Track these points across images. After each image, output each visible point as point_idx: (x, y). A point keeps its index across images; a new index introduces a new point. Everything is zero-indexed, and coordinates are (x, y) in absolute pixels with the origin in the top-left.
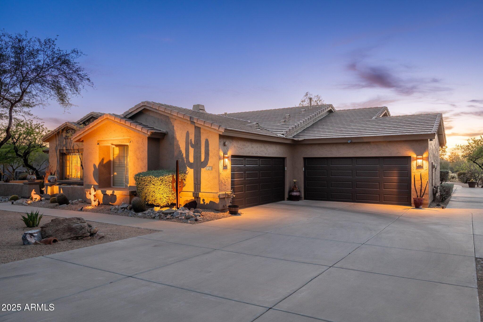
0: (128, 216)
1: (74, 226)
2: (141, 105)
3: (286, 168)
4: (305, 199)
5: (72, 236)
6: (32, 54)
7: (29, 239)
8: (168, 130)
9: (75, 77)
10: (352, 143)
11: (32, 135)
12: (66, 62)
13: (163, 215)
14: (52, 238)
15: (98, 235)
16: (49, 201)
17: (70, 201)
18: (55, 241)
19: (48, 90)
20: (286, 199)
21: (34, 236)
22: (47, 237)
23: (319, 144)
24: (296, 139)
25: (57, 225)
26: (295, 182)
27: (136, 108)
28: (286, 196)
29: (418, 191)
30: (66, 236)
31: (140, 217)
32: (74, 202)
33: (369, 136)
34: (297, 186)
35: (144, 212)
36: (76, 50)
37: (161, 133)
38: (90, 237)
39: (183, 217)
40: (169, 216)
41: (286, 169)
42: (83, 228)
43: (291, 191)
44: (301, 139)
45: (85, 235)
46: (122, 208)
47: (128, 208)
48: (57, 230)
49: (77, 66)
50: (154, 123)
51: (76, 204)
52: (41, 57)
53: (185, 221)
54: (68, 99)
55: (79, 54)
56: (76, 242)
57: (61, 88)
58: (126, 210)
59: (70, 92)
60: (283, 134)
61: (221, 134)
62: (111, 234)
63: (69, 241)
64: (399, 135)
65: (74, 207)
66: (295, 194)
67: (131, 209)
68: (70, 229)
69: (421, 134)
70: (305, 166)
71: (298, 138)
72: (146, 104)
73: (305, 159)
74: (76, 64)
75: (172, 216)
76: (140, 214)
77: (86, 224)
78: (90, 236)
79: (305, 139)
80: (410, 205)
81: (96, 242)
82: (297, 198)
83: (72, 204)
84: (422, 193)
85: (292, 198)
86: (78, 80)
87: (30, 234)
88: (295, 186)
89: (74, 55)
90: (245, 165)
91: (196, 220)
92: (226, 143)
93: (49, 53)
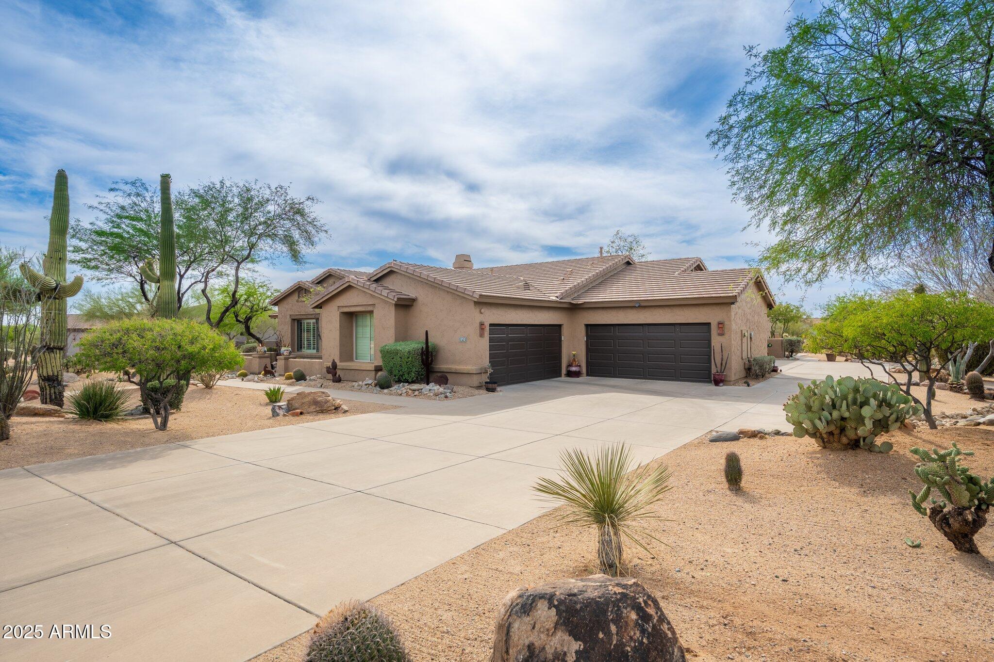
0: (372, 393)
1: (319, 399)
2: (387, 266)
3: (563, 337)
4: (588, 375)
5: (318, 409)
6: (262, 204)
7: (278, 411)
8: (417, 295)
9: (310, 228)
10: (640, 307)
11: (255, 296)
12: (300, 212)
13: (410, 391)
14: (299, 411)
15: (342, 409)
16: (284, 378)
17: (307, 377)
18: (301, 413)
19: (280, 246)
20: (563, 375)
21: (282, 409)
22: (294, 409)
23: (603, 308)
24: (574, 302)
25: (303, 398)
26: (574, 355)
27: (381, 270)
28: (564, 371)
29: (719, 365)
30: (312, 409)
31: (385, 394)
32: (312, 378)
33: (660, 298)
34: (576, 360)
35: (390, 389)
36: (311, 197)
37: (409, 299)
38: (334, 411)
39: (432, 394)
40: (417, 393)
41: (563, 339)
42: (328, 402)
43: (570, 365)
44: (580, 301)
45: (330, 409)
46: (366, 385)
47: (373, 384)
48: (303, 403)
49: (313, 216)
50: (402, 286)
51: (314, 380)
52: (271, 207)
53: (434, 397)
54: (301, 256)
55: (315, 201)
56: (321, 416)
57: (294, 242)
58: (370, 387)
59: (303, 246)
60: (557, 297)
61: (476, 300)
62: (355, 409)
63: (315, 413)
64: (695, 298)
65: (313, 383)
66: (574, 369)
67: (376, 385)
68: (315, 403)
69: (721, 297)
70: (587, 335)
71: (577, 301)
72: (392, 265)
73: (587, 326)
74: (311, 214)
75: (419, 393)
76: (386, 391)
77: (330, 398)
78: (335, 409)
79: (585, 302)
80: (711, 382)
81: (340, 415)
82: (577, 374)
83: (310, 380)
84: (723, 368)
85: (570, 374)
86: (313, 232)
87: (278, 406)
88: (574, 360)
89: (309, 203)
90: (507, 335)
91: (446, 397)
92: (483, 311)
93: (280, 201)
